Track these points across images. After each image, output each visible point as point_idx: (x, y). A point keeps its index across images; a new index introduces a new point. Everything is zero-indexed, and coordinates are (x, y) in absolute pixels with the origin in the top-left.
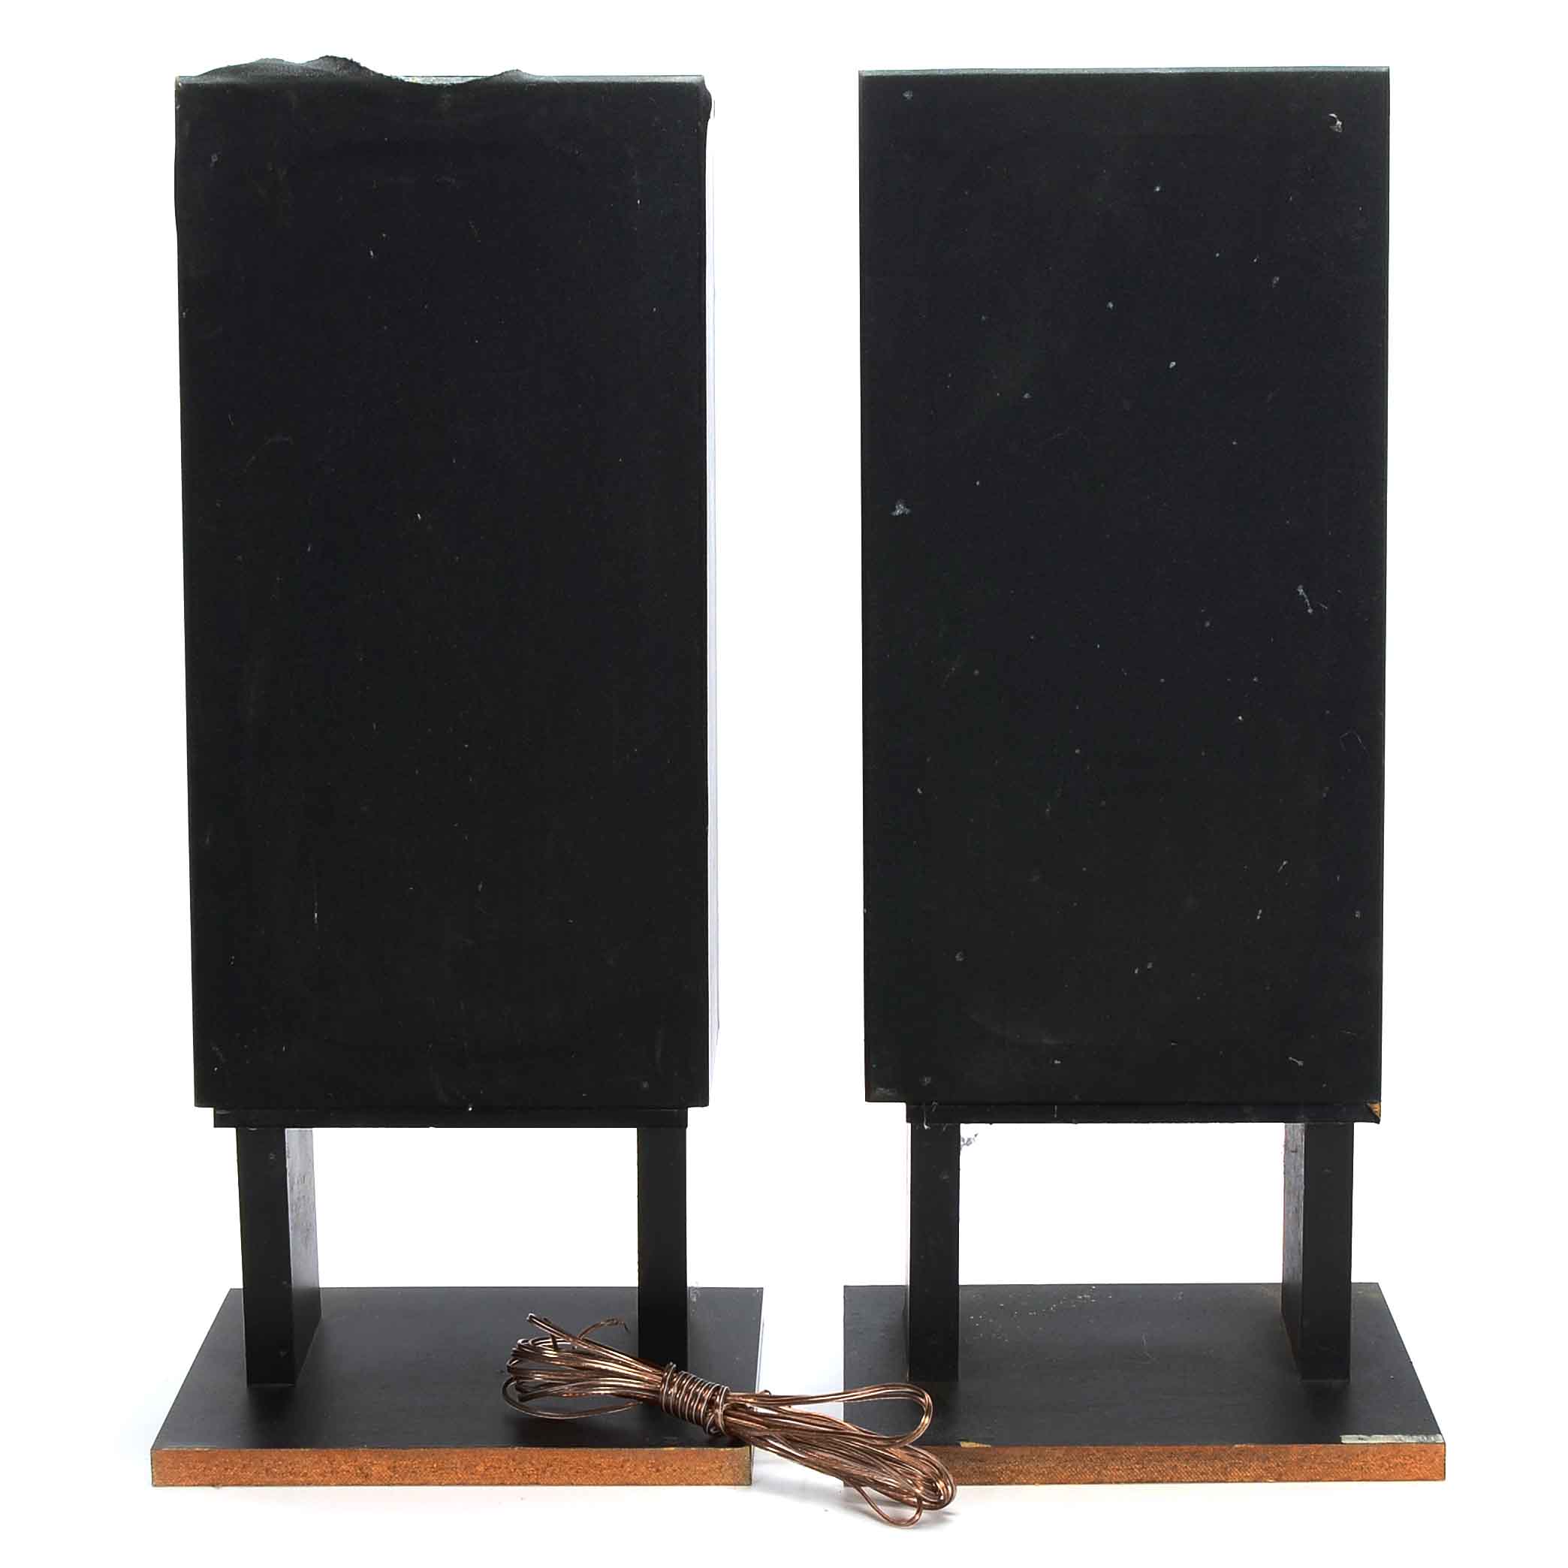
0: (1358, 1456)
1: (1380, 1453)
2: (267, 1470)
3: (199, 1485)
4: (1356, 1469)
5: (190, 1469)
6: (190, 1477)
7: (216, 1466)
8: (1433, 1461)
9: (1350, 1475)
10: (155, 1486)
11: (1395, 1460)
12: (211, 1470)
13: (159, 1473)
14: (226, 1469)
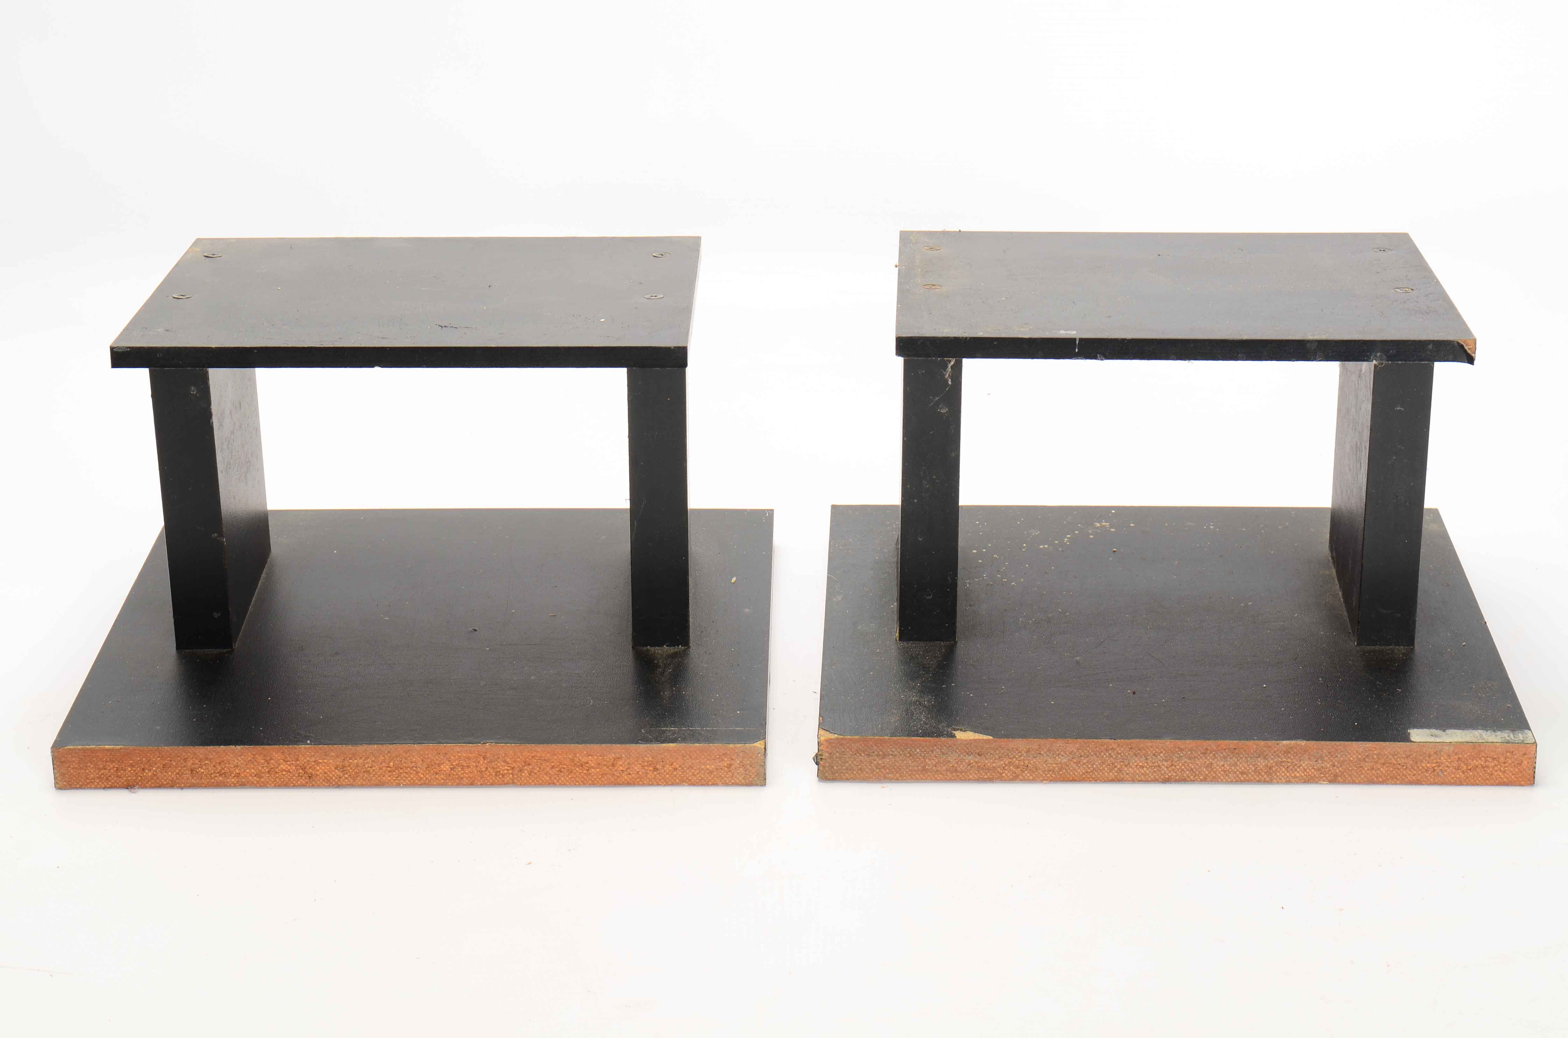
0: (1430, 756)
1: (1456, 754)
2: (192, 770)
3: (111, 787)
4: (1427, 771)
5: (100, 769)
6: (99, 778)
7: (132, 766)
8: (1520, 764)
9: (1419, 778)
10: (60, 788)
11: (1475, 761)
12: (125, 770)
13: (63, 775)
14: (143, 770)
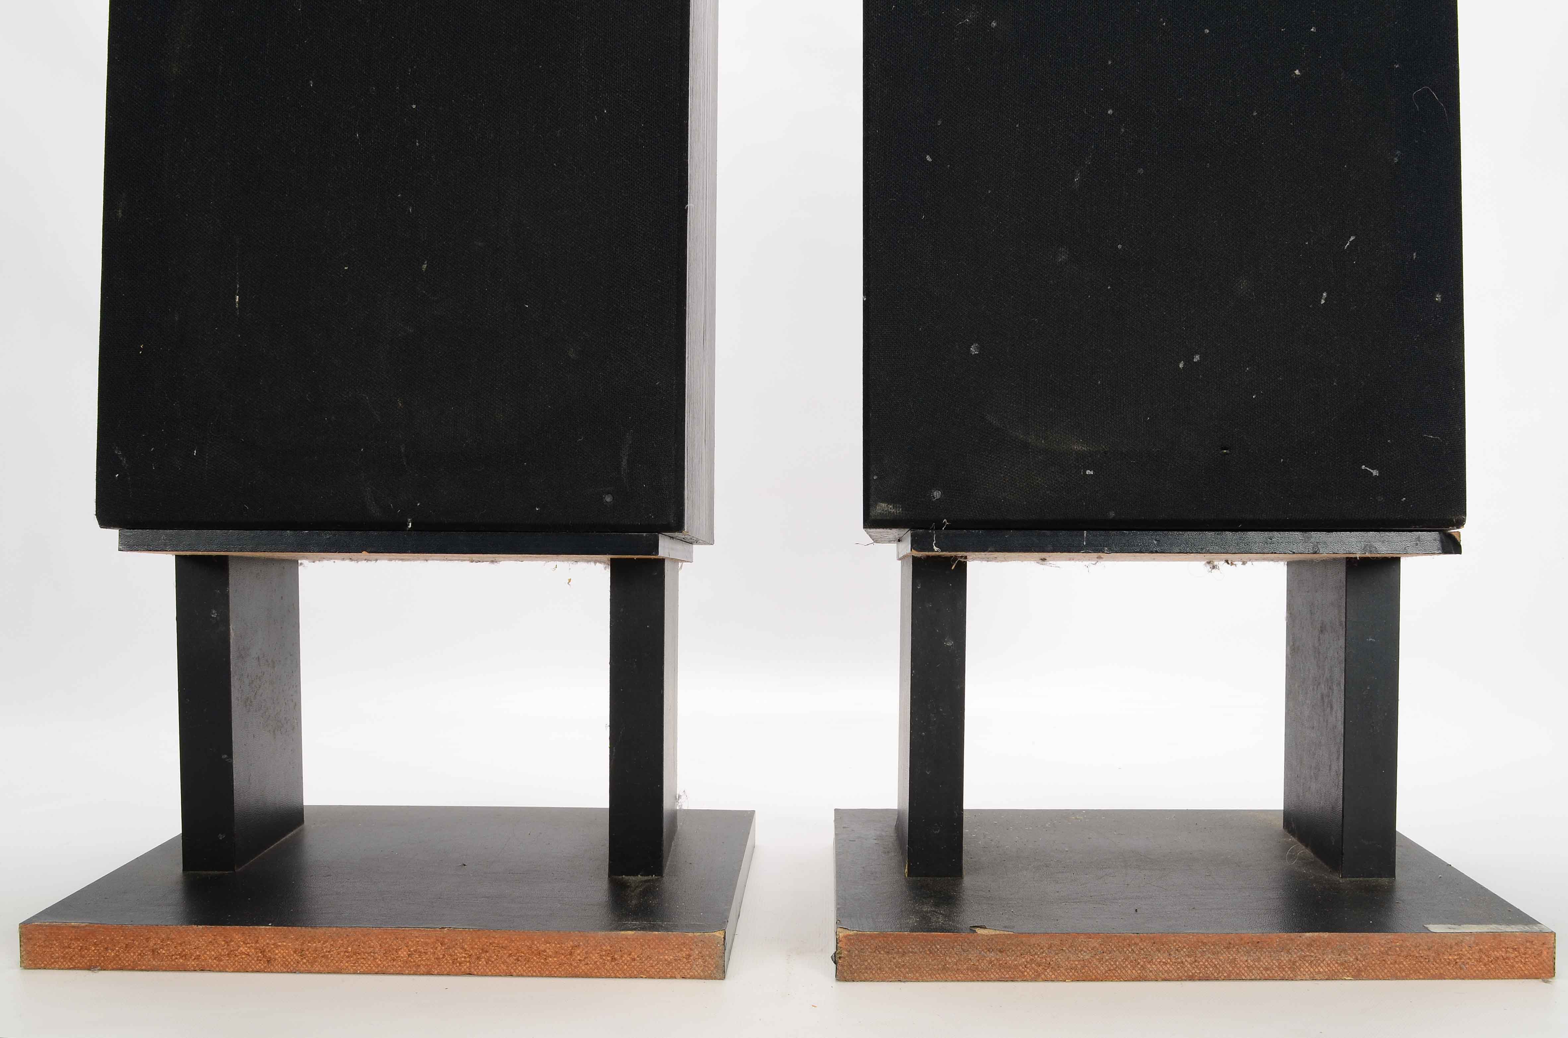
0: (1451, 948)
1: (1477, 945)
2: (153, 951)
3: (74, 968)
4: (1449, 964)
5: (65, 948)
6: (63, 957)
7: (95, 944)
8: (1540, 955)
9: (1442, 972)
10: (25, 968)
11: (1496, 953)
12: (88, 950)
13: (28, 953)
14: (107, 949)
